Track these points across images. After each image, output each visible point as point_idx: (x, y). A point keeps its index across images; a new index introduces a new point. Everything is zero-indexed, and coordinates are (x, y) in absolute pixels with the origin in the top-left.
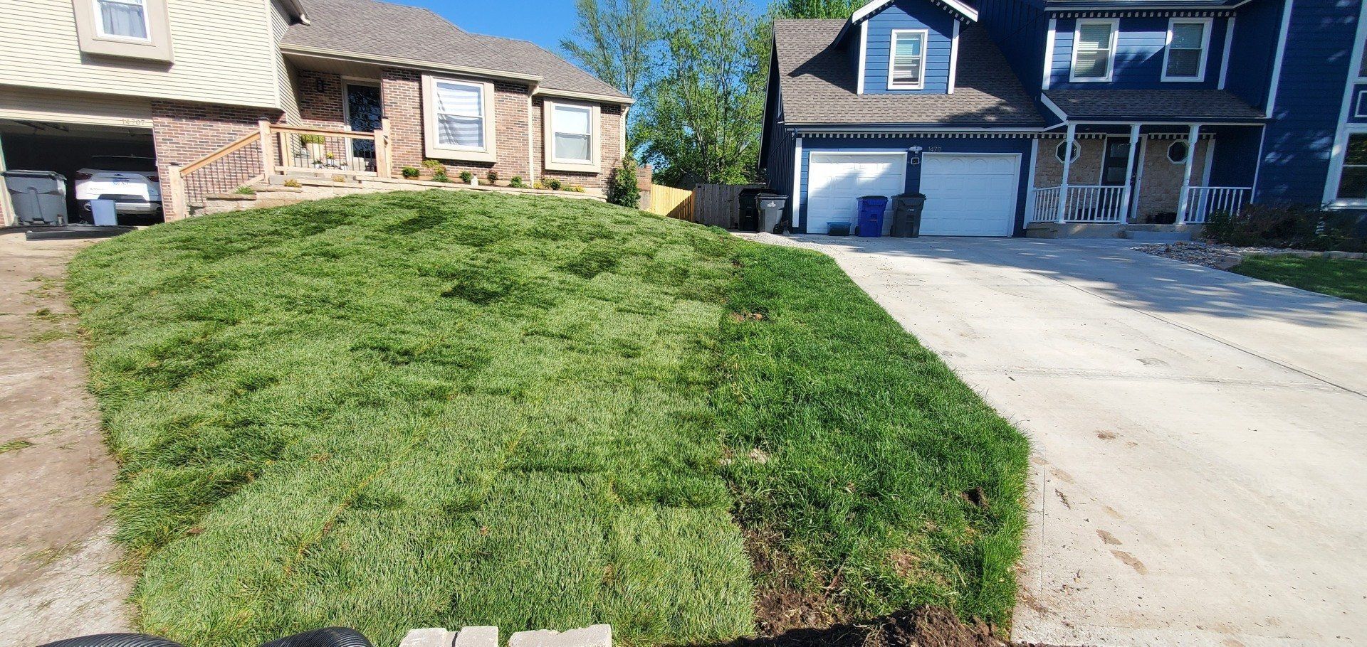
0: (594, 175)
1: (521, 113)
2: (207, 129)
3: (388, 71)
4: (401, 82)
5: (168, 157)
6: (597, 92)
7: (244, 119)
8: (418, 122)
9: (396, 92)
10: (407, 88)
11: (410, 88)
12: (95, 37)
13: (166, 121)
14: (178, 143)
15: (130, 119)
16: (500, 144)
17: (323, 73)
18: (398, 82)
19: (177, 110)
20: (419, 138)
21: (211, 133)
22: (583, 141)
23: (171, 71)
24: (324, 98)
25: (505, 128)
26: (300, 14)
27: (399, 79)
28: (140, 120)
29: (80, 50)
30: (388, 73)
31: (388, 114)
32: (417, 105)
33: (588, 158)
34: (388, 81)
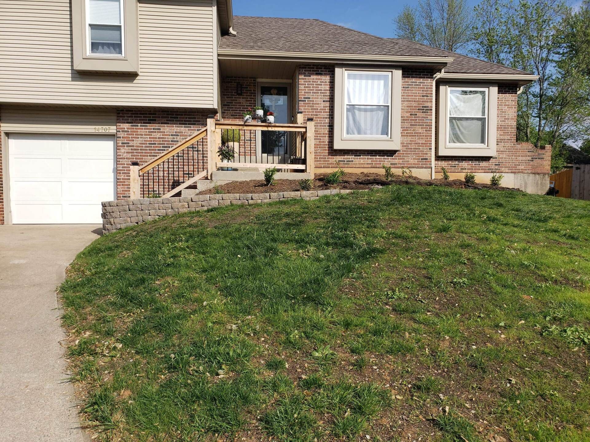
0: (487, 159)
1: (425, 98)
2: (156, 132)
3: (303, 68)
4: (315, 77)
5: (124, 159)
6: (495, 72)
7: (185, 121)
8: (326, 115)
9: (310, 87)
10: (319, 83)
11: (323, 82)
12: (84, 57)
13: (126, 126)
14: (133, 146)
15: (100, 127)
16: (405, 132)
17: (242, 78)
18: (312, 77)
19: (135, 117)
20: (326, 131)
21: (158, 135)
22: (479, 123)
23: (135, 81)
24: (241, 100)
25: (408, 115)
26: (229, 27)
27: (313, 74)
28: (107, 127)
29: (72, 69)
30: (304, 70)
31: (302, 109)
32: (327, 98)
33: (483, 141)
34: (303, 77)
